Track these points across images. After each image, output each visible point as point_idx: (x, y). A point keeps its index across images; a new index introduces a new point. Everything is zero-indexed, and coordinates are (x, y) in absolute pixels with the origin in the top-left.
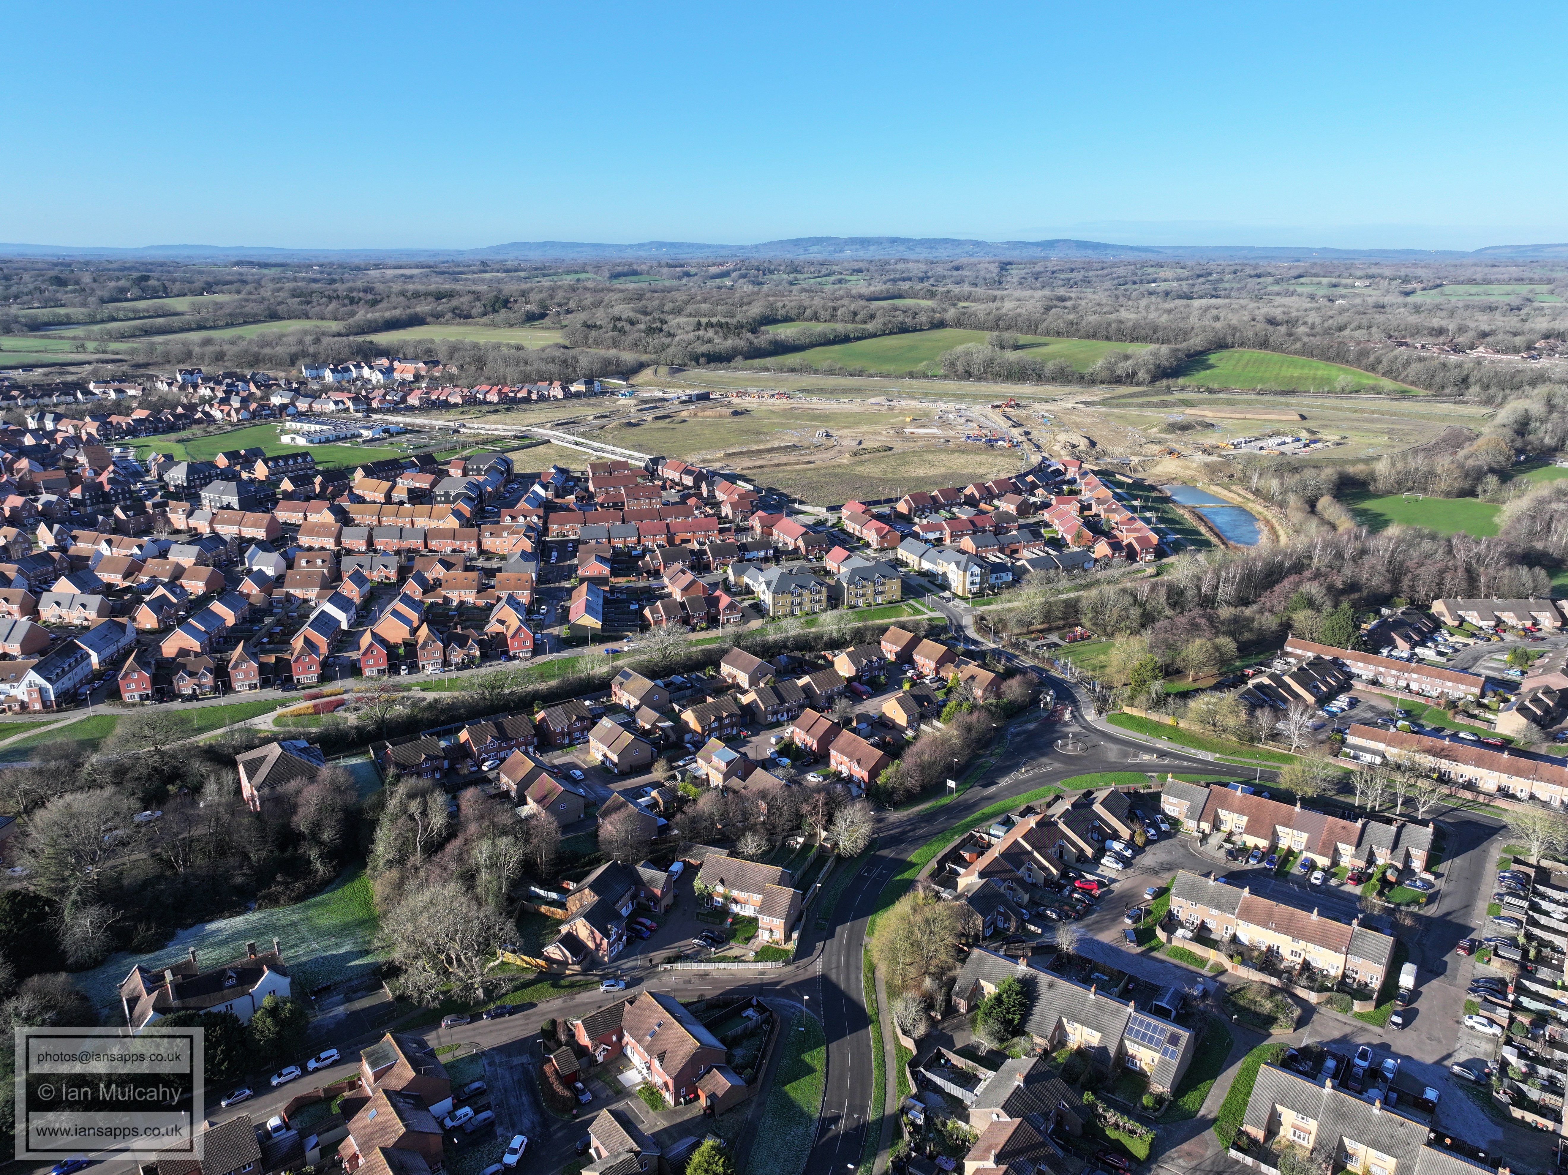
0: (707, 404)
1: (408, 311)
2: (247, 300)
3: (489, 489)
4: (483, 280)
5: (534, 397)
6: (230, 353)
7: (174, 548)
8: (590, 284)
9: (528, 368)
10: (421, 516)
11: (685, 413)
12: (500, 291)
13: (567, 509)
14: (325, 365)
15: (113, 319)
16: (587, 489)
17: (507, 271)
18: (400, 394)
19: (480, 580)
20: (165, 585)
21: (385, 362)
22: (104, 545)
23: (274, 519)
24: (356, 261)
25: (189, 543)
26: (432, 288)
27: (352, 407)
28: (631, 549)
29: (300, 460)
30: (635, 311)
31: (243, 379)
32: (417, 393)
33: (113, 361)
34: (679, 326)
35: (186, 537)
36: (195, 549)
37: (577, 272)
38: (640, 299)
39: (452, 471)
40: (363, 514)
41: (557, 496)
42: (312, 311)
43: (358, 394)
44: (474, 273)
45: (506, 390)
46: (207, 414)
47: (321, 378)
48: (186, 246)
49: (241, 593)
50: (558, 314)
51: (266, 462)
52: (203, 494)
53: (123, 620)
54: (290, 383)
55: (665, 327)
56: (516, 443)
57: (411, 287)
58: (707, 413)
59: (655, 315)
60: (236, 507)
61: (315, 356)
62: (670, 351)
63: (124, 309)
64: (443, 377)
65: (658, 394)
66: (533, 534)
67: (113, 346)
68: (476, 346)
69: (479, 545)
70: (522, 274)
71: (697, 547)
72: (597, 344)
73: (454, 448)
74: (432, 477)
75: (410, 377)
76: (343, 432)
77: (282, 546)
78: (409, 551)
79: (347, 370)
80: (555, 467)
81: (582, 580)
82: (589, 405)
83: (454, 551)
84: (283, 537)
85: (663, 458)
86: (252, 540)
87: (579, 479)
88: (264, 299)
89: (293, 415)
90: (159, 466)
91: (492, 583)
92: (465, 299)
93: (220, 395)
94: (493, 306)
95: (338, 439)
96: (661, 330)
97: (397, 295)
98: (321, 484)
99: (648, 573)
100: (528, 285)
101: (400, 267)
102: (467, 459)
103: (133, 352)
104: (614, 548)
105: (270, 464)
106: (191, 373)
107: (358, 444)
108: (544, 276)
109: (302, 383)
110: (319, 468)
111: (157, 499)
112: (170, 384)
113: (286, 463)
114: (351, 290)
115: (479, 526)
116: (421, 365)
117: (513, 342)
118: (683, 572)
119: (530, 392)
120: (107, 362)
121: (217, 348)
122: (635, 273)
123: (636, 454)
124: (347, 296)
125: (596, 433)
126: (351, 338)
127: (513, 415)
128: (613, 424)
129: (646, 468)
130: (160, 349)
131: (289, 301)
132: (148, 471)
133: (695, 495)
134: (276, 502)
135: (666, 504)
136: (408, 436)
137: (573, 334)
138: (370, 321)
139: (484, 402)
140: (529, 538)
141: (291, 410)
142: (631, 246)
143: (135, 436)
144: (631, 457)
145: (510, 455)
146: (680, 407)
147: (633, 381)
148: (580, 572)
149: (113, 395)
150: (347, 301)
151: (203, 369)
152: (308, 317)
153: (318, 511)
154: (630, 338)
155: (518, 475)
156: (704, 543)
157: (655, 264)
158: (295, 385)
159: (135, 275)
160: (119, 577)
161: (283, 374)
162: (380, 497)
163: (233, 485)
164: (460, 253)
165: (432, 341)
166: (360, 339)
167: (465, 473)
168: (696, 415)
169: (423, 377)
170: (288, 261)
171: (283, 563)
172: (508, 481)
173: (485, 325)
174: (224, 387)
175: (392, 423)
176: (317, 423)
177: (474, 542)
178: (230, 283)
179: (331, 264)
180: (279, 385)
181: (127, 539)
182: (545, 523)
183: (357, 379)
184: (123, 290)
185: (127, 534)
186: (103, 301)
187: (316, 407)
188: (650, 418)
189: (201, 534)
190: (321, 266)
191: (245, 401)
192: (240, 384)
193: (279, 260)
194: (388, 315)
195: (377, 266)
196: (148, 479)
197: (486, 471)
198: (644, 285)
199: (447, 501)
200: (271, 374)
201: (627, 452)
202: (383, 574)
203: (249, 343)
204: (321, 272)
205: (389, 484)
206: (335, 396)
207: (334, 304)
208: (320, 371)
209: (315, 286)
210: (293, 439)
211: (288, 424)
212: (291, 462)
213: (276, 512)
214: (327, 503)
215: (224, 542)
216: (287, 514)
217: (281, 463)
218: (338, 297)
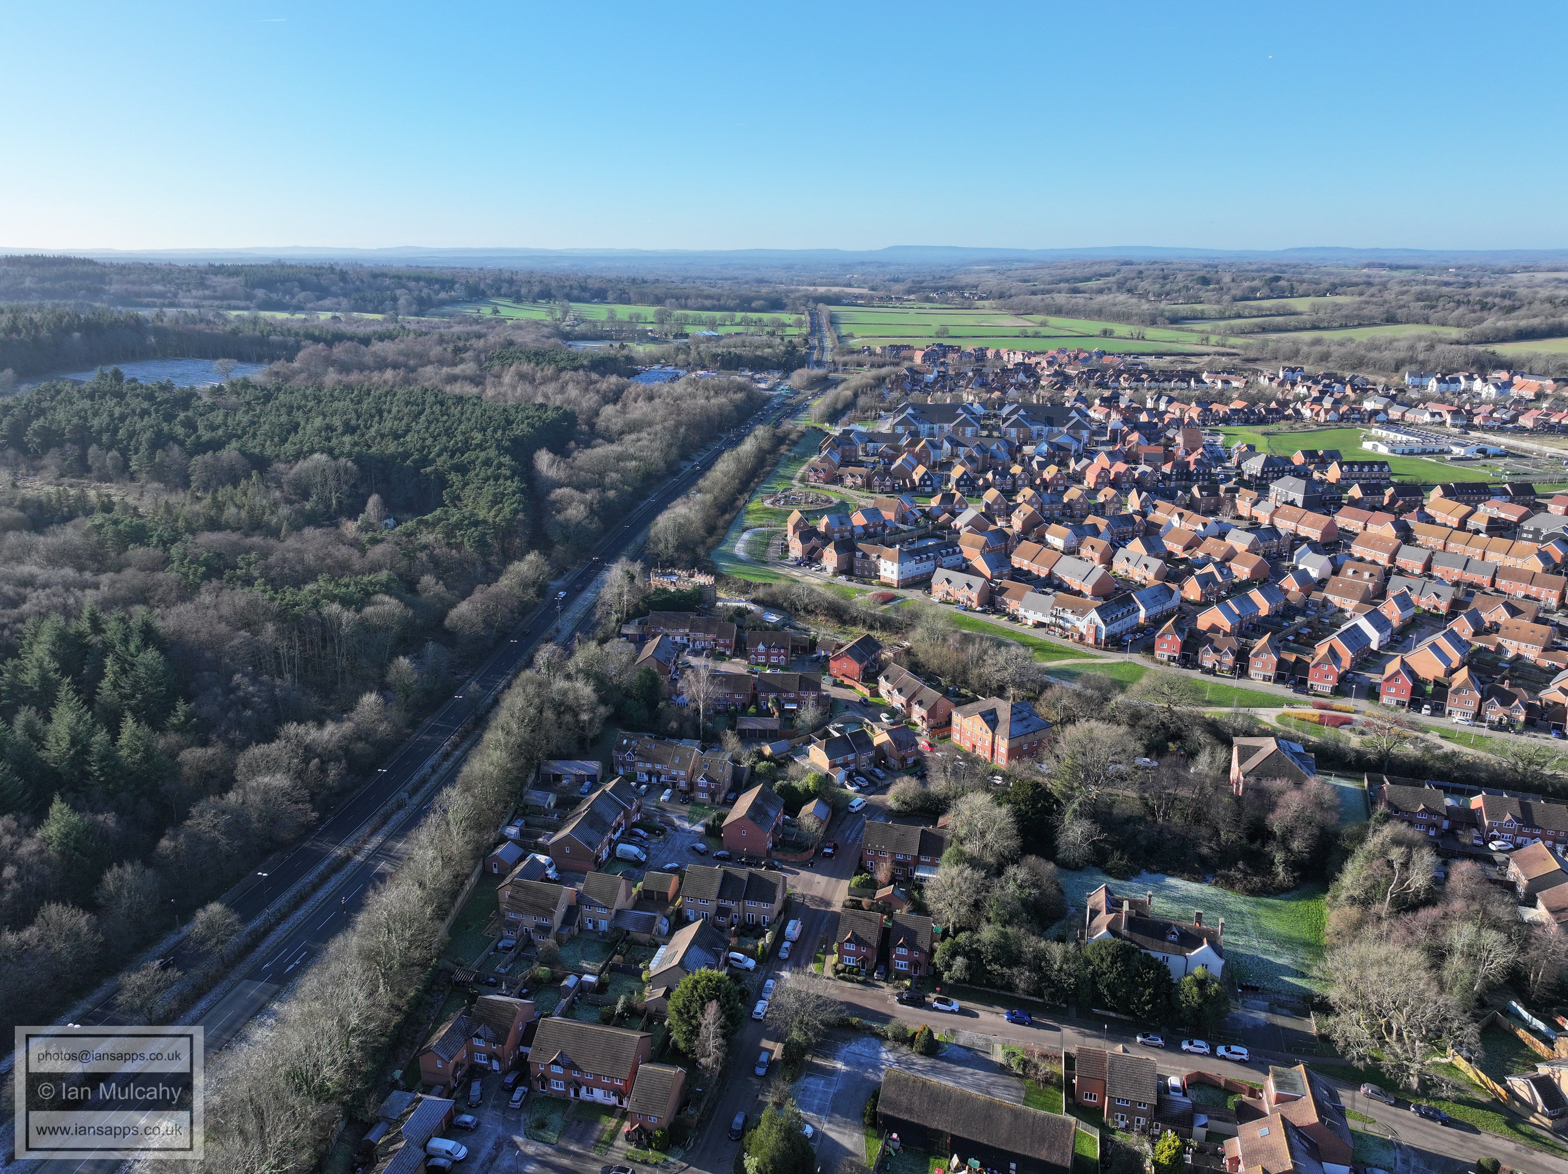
1: (1552, 320)
2: (1367, 303)
6: (1335, 355)
7: (1233, 532)
10: (1497, 551)
14: (1431, 373)
15: (1239, 316)
18: (1512, 412)
19: (1551, 636)
20: (1216, 564)
21: (1504, 376)
22: (1176, 517)
23: (1332, 523)
24: (1502, 263)
25: (1247, 530)
27: (1449, 421)
29: (1376, 468)
31: (1341, 381)
32: (1534, 413)
33: (1228, 354)
35: (1245, 524)
36: (1251, 537)
39: (1552, 507)
40: (1429, 535)
42: (1434, 315)
43: (1460, 408)
46: (1297, 411)
47: (1423, 387)
49: (1281, 587)
51: (1341, 465)
52: (1272, 486)
53: (1173, 586)
54: (1388, 389)
60: (1300, 504)
61: (1423, 363)
63: (1251, 307)
67: (1233, 340)
74: (1524, 509)
75: (1529, 395)
76: (1431, 446)
77: (1333, 551)
78: (1471, 585)
79: (1457, 380)
83: (1527, 596)
84: (1337, 543)
86: (1306, 539)
88: (1385, 302)
89: (1382, 422)
90: (1241, 454)
93: (1315, 394)
95: (1424, 452)
97: (1542, 302)
98: (1392, 496)
101: (1556, 270)
103: (1246, 347)
105: (1345, 468)
106: (1293, 370)
107: (1444, 461)
109: (1402, 391)
110: (1394, 479)
111: (1231, 484)
112: (1271, 380)
113: (1361, 470)
114: (1487, 294)
116: (1549, 382)
120: (1223, 354)
121: (1324, 349)
124: (1480, 302)
126: (1471, 347)
130: (1272, 345)
131: (1412, 305)
132: (1230, 457)
134: (1339, 507)
136: (1508, 460)
138: (1498, 330)
141: (1382, 417)
143: (1228, 424)
149: (1219, 385)
150: (1477, 307)
151: (1306, 368)
152: (1427, 322)
153: (1380, 523)
158: (1392, 392)
159: (1270, 275)
160: (1181, 548)
161: (1383, 380)
162: (1454, 521)
163: (1302, 483)
166: (1481, 348)
169: (1547, 396)
170: (1423, 263)
171: (1329, 568)
174: (1320, 387)
175: (1492, 443)
176: (1406, 433)
177: (1556, 593)
178: (1356, 284)
179: (1472, 266)
180: (1376, 391)
181: (1196, 516)
183: (1464, 391)
184: (1254, 290)
185: (1197, 511)
186: (1235, 299)
187: (1410, 417)
189: (1260, 524)
190: (1459, 268)
191: (1337, 403)
192: (1337, 386)
193: (1413, 262)
194: (1523, 323)
195: (1526, 269)
196: (1228, 465)
199: (1535, 540)
200: (1371, 378)
202: (1432, 603)
203: (1358, 345)
204: (1457, 275)
205: (1468, 509)
206: (1434, 407)
207: (1462, 309)
208: (1425, 380)
209: (1445, 290)
210: (1375, 447)
211: (1374, 430)
212: (1366, 469)
213: (1336, 516)
214: (1392, 517)
215: (1279, 536)
216: (1347, 520)
217: (1356, 468)
218: (1469, 302)
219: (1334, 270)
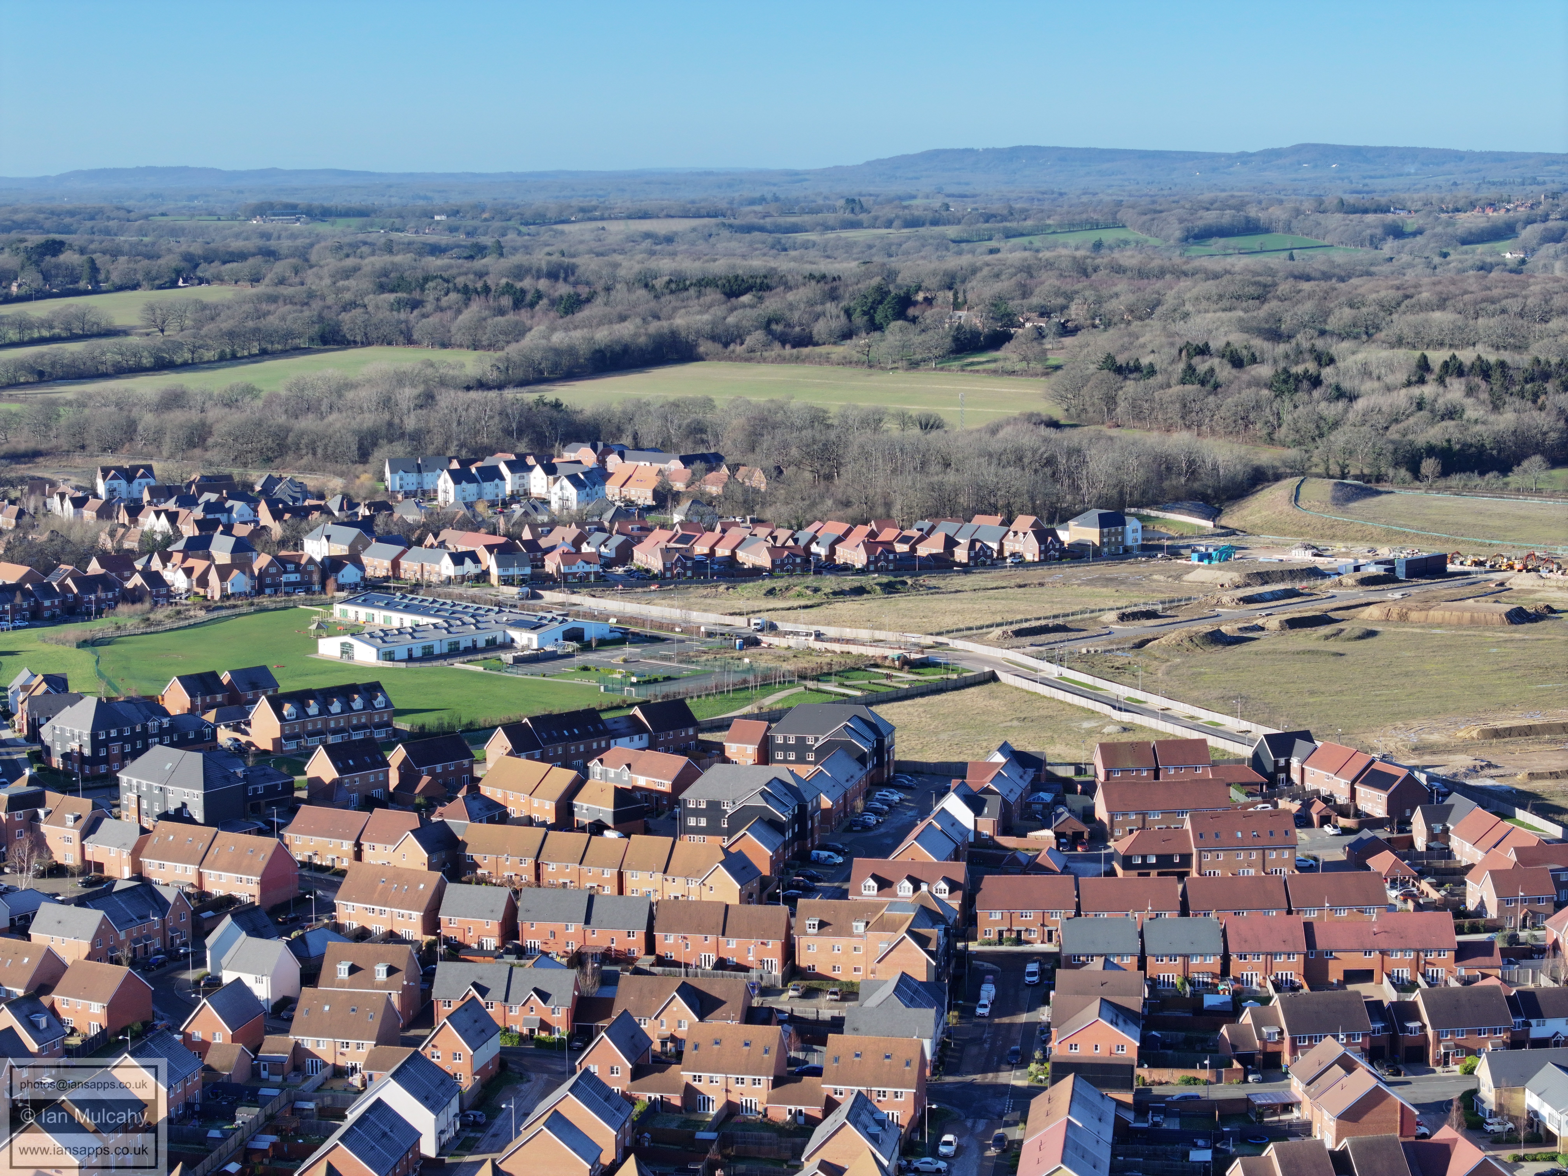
0: (1439, 587)
1: (654, 327)
2: (273, 299)
3: (826, 802)
4: (849, 246)
5: (961, 554)
6: (220, 428)
7: (46, 912)
8: (1129, 258)
9: (951, 477)
10: (642, 867)
11: (1373, 612)
12: (891, 275)
13: (1032, 867)
14: (438, 461)
16: (1088, 815)
17: (913, 223)
18: (617, 540)
19: (783, 1048)
21: (586, 455)
23: (282, 852)
24: (538, 201)
25: (81, 902)
26: (720, 267)
27: (494, 571)
28: (1201, 989)
29: (358, 702)
30: (1245, 328)
31: (243, 492)
32: (659, 538)
34: (1366, 372)
35: (73, 887)
36: (93, 918)
37: (1095, 226)
38: (1262, 298)
39: (732, 750)
40: (498, 852)
41: (1006, 828)
42: (421, 326)
43: (513, 537)
44: (827, 227)
45: (887, 534)
46: (154, 579)
47: (425, 495)
48: (151, 171)
49: (187, 1037)
50: (1040, 334)
51: (276, 705)
52: (124, 778)
54: (353, 505)
55: (1327, 373)
56: (905, 679)
57: (666, 265)
58: (1436, 614)
59: (1303, 340)
60: (199, 816)
61: (417, 437)
62: (1339, 438)
64: (727, 496)
65: (1301, 557)
66: (934, 933)
68: (818, 418)
69: (789, 951)
70: (951, 231)
71: (1388, 994)
72: (1138, 415)
73: (742, 687)
74: (680, 761)
75: (643, 496)
76: (467, 635)
77: (296, 923)
78: (607, 957)
79: (493, 474)
80: (1005, 749)
81: (1060, 1070)
82: (1109, 581)
83: (722, 964)
84: (301, 902)
85: (1307, 736)
86: (227, 903)
87: (1068, 785)
88: (311, 295)
89: (353, 588)
90: (33, 702)
91: (814, 1060)
92: (799, 295)
93: (189, 530)
94: (870, 313)
95: (455, 651)
96: (1316, 382)
97: (630, 286)
98: (404, 768)
99: (1247, 1060)
100: (965, 260)
101: (645, 216)
102: (773, 717)
104: (1154, 984)
105: (288, 709)
106: (129, 475)
107: (501, 666)
108: (1009, 235)
109: (382, 507)
110: (403, 724)
111: (22, 786)
112: (79, 503)
113: (324, 710)
114: (520, 272)
115: (791, 901)
116: (675, 465)
117: (915, 409)
118: (1348, 1066)
119: (950, 543)
121: (194, 416)
122: (1251, 228)
123: (1232, 723)
124: (509, 289)
125: (1121, 659)
126: (509, 394)
127: (901, 602)
128: (1172, 636)
129: (1256, 761)
130: (67, 416)
131: (370, 300)
132: (8, 715)
133: (1389, 844)
134: (291, 809)
135: (1308, 866)
136: (628, 650)
137: (1077, 391)
138: (557, 352)
139: (830, 566)
140: (922, 941)
141: (349, 574)
142: (1244, 157)
144: (1216, 730)
145: (886, 712)
146: (1362, 594)
147: (1230, 520)
148: (1058, 1049)
150: (506, 301)
151: (157, 467)
152: (410, 341)
153: (391, 839)
154: (1230, 402)
155: (906, 767)
156: (1413, 986)
157: (1307, 205)
158: (363, 511)
159: (35, 238)
161: (337, 483)
162: (546, 811)
163: (195, 759)
164: (795, 177)
165: (708, 404)
166: (529, 396)
167: (765, 756)
168: (1403, 618)
169: (676, 497)
170: (377, 201)
171: (293, 967)
172: (877, 782)
173: (846, 362)
174: (198, 513)
175: (590, 615)
176: (407, 609)
177: (775, 946)
178: (241, 256)
179: (480, 208)
180: (325, 511)
182: (969, 903)
183: (514, 498)
184: (4, 277)
187: (410, 568)
188: (1273, 623)
189: (112, 881)
190: (455, 213)
191: (242, 547)
192: (238, 506)
193: (356, 201)
194: (603, 335)
195: (587, 214)
196: (6, 735)
197: (821, 752)
198: (1277, 261)
199: (713, 830)
200: (312, 481)
201: (1206, 716)
202: (535, 1016)
203: (269, 403)
204: (453, 230)
205: (570, 775)
206: (460, 541)
207: (476, 307)
208: (428, 477)
209: (434, 263)
210: (346, 649)
211: (337, 608)
212: (336, 707)
213: (289, 835)
214: (412, 819)
215: (160, 904)
216: (316, 842)
217: (313, 708)
218: (487, 289)
219: (183, 222)
